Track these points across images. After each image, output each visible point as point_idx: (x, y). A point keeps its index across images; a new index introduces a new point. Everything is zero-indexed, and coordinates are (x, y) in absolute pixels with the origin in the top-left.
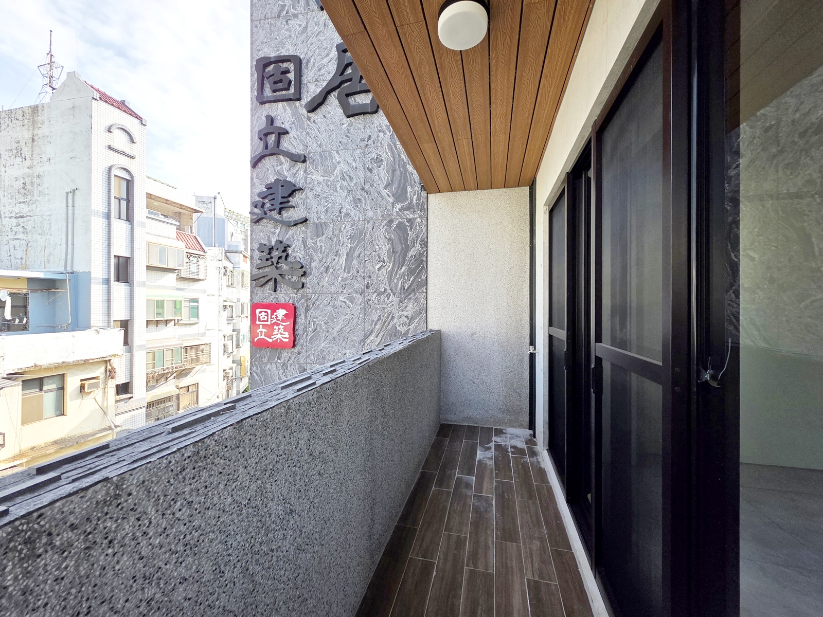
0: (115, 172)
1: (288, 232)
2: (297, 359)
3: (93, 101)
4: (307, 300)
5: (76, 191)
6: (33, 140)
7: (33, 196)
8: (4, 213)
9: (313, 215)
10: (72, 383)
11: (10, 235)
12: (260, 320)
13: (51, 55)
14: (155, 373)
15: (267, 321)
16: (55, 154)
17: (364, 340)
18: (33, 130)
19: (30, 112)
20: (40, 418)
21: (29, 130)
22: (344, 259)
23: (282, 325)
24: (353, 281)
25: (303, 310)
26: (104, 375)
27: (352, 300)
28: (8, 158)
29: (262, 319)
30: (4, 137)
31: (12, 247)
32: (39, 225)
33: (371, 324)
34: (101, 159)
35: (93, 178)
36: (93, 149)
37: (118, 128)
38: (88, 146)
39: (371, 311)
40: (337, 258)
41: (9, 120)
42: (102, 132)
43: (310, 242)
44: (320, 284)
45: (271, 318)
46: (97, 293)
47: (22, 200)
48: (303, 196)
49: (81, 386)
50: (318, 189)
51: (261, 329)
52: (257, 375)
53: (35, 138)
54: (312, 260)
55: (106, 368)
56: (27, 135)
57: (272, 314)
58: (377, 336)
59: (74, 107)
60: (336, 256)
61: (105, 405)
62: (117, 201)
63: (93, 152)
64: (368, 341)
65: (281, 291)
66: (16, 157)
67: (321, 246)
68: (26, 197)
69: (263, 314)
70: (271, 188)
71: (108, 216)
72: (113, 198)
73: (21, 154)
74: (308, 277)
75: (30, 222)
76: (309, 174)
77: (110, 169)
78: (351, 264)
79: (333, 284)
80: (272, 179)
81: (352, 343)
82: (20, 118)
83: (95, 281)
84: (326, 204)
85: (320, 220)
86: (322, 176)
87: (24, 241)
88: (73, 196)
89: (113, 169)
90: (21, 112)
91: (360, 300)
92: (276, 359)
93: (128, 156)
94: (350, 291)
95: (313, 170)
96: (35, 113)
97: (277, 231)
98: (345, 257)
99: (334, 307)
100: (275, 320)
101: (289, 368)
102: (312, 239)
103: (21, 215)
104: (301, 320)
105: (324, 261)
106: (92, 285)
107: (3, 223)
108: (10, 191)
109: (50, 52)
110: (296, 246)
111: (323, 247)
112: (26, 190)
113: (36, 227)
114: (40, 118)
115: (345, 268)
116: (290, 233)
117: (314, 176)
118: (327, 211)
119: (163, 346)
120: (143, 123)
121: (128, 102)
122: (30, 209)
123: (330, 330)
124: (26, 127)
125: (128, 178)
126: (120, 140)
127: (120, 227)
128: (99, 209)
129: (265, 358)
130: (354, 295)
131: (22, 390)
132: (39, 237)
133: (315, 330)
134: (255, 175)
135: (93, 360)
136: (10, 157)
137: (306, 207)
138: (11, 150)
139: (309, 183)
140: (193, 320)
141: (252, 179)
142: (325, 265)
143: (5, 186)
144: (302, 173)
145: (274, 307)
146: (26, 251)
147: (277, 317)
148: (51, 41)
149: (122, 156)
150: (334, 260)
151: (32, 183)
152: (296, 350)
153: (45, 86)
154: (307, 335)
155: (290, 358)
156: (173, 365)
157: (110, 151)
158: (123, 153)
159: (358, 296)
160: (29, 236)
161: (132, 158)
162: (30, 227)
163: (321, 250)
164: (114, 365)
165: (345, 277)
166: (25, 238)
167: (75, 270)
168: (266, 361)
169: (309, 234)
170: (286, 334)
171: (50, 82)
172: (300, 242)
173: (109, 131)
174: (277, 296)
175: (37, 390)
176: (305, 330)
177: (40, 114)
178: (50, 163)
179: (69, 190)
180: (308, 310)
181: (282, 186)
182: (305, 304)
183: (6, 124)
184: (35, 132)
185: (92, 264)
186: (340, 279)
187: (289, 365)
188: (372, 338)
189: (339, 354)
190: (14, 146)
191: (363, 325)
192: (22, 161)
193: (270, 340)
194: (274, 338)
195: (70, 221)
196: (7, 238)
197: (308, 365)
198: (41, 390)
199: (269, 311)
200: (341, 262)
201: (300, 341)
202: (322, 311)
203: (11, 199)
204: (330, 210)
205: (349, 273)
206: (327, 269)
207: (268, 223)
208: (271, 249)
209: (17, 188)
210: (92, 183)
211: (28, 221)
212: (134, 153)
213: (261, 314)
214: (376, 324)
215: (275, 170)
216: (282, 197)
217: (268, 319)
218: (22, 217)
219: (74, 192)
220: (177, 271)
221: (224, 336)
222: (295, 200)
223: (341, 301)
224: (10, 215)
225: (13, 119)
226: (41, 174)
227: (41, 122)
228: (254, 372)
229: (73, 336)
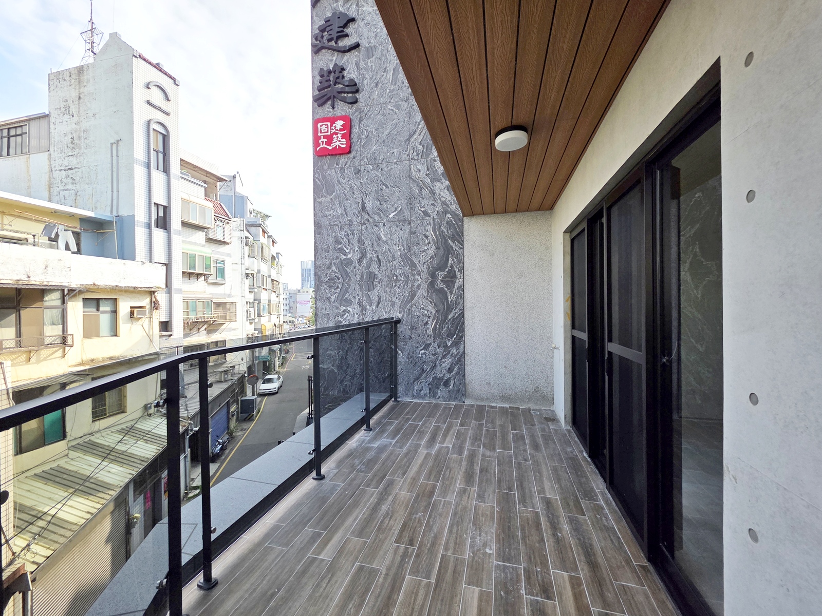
0: (154, 126)
1: (343, 58)
2: (352, 163)
3: (134, 58)
4: (360, 113)
5: (120, 142)
6: (80, 98)
7: (80, 149)
8: (55, 167)
9: (364, 40)
10: (124, 307)
11: (60, 186)
12: (321, 132)
13: (93, 23)
14: (189, 320)
15: (328, 132)
16: (100, 109)
17: (408, 140)
18: (80, 88)
19: (76, 73)
20: (97, 335)
21: (75, 89)
22: (391, 74)
23: (340, 134)
24: (399, 91)
25: (357, 121)
26: (150, 306)
27: (398, 107)
28: (57, 116)
29: (323, 131)
30: (54, 97)
31: (62, 197)
32: (86, 176)
33: (415, 125)
34: (141, 114)
35: (134, 129)
36: (134, 102)
37: (155, 85)
38: (131, 100)
39: (415, 114)
40: (385, 74)
41: (58, 81)
42: (141, 87)
43: (362, 64)
44: (371, 97)
45: (331, 129)
46: (140, 234)
47: (70, 154)
48: (356, 26)
49: (131, 312)
50: (368, 18)
51: (322, 140)
52: (319, 180)
53: (81, 96)
54: (364, 78)
55: (151, 300)
56: (74, 94)
57: (331, 126)
58: (420, 135)
59: (116, 65)
60: (384, 72)
61: (151, 333)
62: (155, 153)
63: (134, 105)
64: (412, 140)
65: (338, 108)
66: (64, 114)
67: (372, 65)
68: (74, 150)
69: (324, 126)
70: (329, 21)
71: (148, 166)
72: (152, 150)
73: (69, 111)
74: (360, 93)
75: (78, 173)
76: (361, 7)
77: (149, 122)
78: (397, 77)
79: (382, 96)
80: (329, 15)
81: (399, 143)
82: (68, 78)
83: (139, 224)
84: (375, 30)
85: (370, 44)
86: (371, 7)
87: (73, 191)
88: (117, 146)
89: (152, 123)
90: (68, 73)
91: (406, 106)
92: (335, 165)
93: (164, 112)
94: (396, 100)
95: (364, 3)
96: (80, 73)
97: (334, 58)
98: (392, 72)
99: (384, 115)
100: (334, 131)
101: (346, 171)
102: (364, 61)
103: (70, 167)
104: (355, 130)
105: (374, 78)
106: (136, 227)
107: (54, 176)
108: (59, 146)
109: (91, 19)
110: (350, 69)
111: (374, 67)
112: (74, 144)
113: (84, 177)
114: (85, 77)
115: (392, 81)
116: (345, 58)
117: (365, 8)
118: (376, 35)
119: (196, 297)
120: (176, 83)
121: (162, 65)
122: (78, 161)
123: (380, 135)
124: (73, 86)
125: (164, 133)
126: (156, 97)
127: (158, 177)
128: (140, 159)
129: (325, 165)
130: (400, 103)
131: (83, 308)
132: (87, 186)
133: (368, 136)
134: (314, 14)
135: (141, 288)
136: (59, 115)
137: (359, 35)
138: (60, 109)
139: (361, 15)
140: (220, 280)
141: (312, 17)
142: (375, 81)
143: (55, 141)
144: (354, 6)
145: (333, 120)
146: (75, 200)
147: (335, 127)
148: (91, 10)
149: (159, 112)
150: (383, 76)
151: (79, 137)
152: (352, 155)
153: (88, 51)
154: (361, 142)
155: (346, 163)
156: (205, 315)
157: (148, 106)
158: (160, 109)
159: (404, 103)
160: (78, 186)
161: (168, 114)
162: (78, 178)
163: (372, 69)
164: (159, 298)
165: (392, 89)
166: (74, 188)
167: (120, 214)
168: (326, 168)
169: (361, 57)
170: (344, 141)
171: (92, 48)
172: (354, 65)
173: (148, 88)
174: (335, 113)
175: (95, 310)
176: (359, 138)
177: (85, 74)
178: (95, 118)
179: (113, 141)
180: (362, 121)
181: (339, 18)
182: (359, 117)
183: (55, 85)
184: (81, 91)
185: (136, 208)
186: (388, 91)
187: (346, 169)
188: (415, 137)
189: (388, 154)
190: (63, 104)
191: (408, 126)
192: (70, 118)
193: (330, 148)
194: (333, 145)
195: (114, 170)
196: (58, 189)
197: (362, 167)
198: (98, 310)
199: (329, 124)
200: (389, 77)
201: (355, 147)
202: (373, 120)
203: (61, 153)
204: (378, 35)
205: (395, 84)
206: (377, 84)
207: (326, 52)
208: (330, 72)
209: (66, 143)
210: (134, 134)
211: (76, 172)
212: (169, 110)
213: (323, 127)
214: (419, 125)
215: (332, 8)
216: (338, 27)
217: (328, 130)
218: (71, 169)
219: (118, 143)
220: (206, 230)
221: (247, 303)
222: (350, 30)
223: (390, 109)
224: (60, 168)
225: (61, 80)
226: (88, 128)
227: (86, 81)
228: (317, 178)
229: (124, 264)
